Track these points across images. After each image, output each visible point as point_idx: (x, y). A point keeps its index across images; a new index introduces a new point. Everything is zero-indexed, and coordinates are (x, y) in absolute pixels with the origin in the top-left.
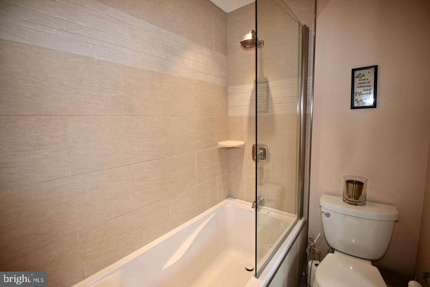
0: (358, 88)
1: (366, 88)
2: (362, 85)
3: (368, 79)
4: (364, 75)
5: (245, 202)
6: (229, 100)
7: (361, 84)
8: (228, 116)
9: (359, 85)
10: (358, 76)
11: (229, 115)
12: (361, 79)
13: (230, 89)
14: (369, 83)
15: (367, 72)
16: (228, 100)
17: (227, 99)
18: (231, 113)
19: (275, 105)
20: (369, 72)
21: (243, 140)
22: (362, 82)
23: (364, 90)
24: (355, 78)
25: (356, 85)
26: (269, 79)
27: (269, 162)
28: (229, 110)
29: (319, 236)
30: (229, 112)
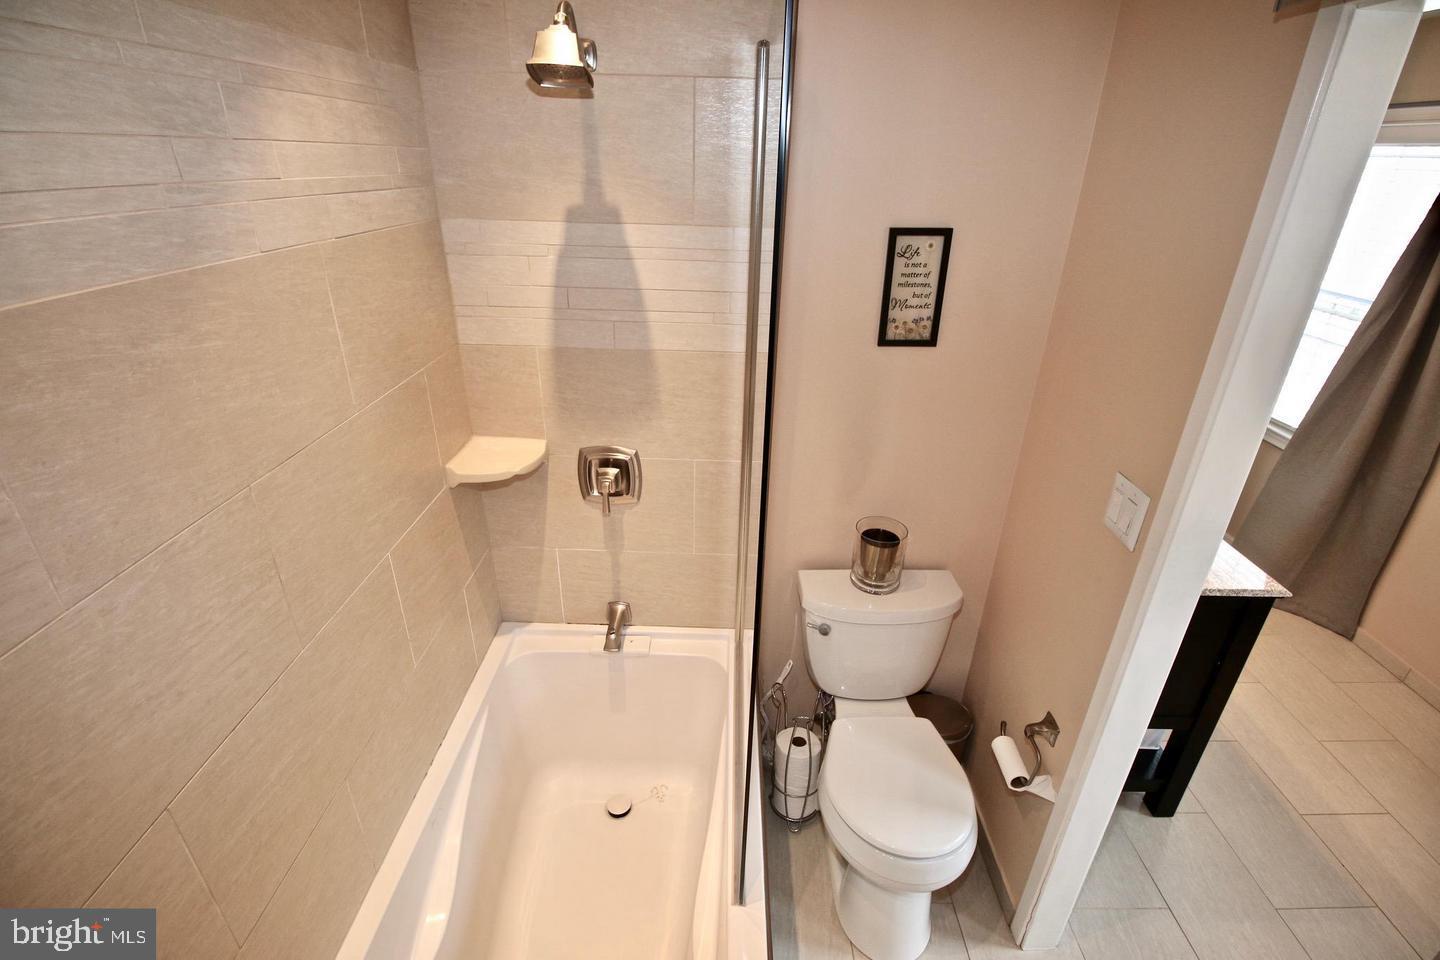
0: (901, 288)
1: (918, 290)
2: (911, 280)
3: (925, 266)
4: (917, 252)
5: (564, 627)
6: (453, 276)
7: (909, 275)
8: (457, 344)
9: (903, 280)
10: (905, 253)
11: (463, 339)
12: (911, 262)
13: (454, 229)
14: (927, 275)
15: (927, 245)
16: (447, 278)
17: (446, 271)
18: (470, 333)
19: (652, 316)
20: (931, 246)
21: (534, 433)
22: (910, 270)
23: (914, 295)
24: (896, 256)
25: (897, 278)
26: (627, 213)
27: (639, 499)
28: (459, 320)
29: (787, 668)
30: (460, 326)
